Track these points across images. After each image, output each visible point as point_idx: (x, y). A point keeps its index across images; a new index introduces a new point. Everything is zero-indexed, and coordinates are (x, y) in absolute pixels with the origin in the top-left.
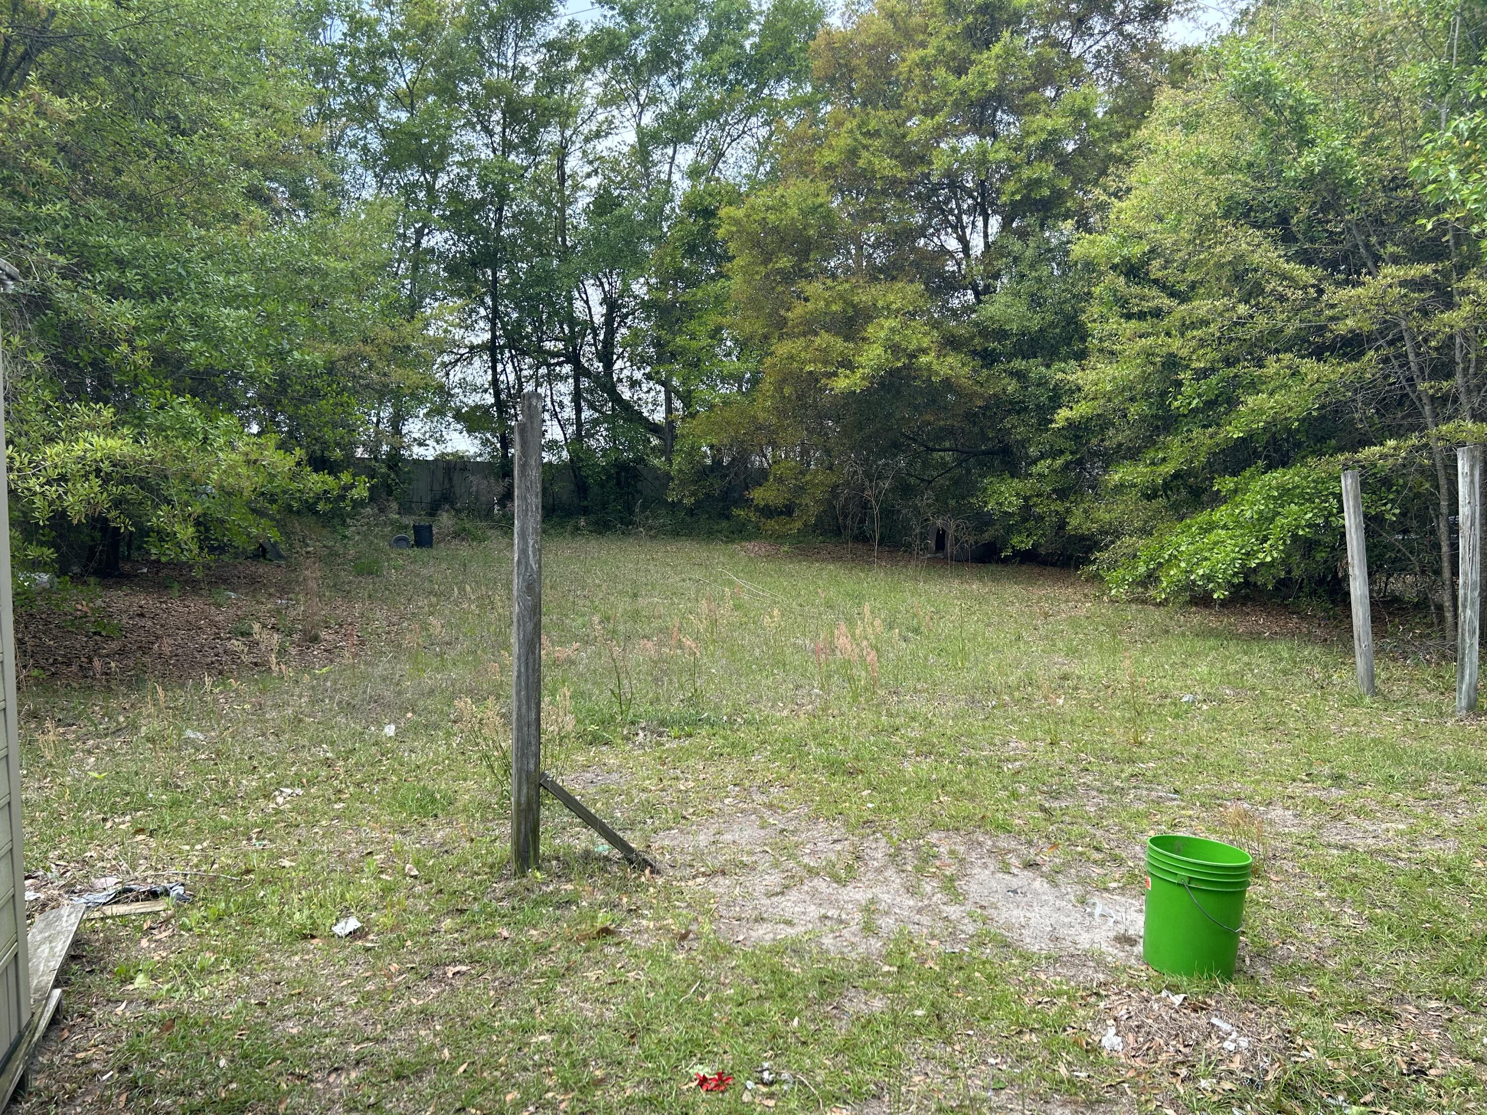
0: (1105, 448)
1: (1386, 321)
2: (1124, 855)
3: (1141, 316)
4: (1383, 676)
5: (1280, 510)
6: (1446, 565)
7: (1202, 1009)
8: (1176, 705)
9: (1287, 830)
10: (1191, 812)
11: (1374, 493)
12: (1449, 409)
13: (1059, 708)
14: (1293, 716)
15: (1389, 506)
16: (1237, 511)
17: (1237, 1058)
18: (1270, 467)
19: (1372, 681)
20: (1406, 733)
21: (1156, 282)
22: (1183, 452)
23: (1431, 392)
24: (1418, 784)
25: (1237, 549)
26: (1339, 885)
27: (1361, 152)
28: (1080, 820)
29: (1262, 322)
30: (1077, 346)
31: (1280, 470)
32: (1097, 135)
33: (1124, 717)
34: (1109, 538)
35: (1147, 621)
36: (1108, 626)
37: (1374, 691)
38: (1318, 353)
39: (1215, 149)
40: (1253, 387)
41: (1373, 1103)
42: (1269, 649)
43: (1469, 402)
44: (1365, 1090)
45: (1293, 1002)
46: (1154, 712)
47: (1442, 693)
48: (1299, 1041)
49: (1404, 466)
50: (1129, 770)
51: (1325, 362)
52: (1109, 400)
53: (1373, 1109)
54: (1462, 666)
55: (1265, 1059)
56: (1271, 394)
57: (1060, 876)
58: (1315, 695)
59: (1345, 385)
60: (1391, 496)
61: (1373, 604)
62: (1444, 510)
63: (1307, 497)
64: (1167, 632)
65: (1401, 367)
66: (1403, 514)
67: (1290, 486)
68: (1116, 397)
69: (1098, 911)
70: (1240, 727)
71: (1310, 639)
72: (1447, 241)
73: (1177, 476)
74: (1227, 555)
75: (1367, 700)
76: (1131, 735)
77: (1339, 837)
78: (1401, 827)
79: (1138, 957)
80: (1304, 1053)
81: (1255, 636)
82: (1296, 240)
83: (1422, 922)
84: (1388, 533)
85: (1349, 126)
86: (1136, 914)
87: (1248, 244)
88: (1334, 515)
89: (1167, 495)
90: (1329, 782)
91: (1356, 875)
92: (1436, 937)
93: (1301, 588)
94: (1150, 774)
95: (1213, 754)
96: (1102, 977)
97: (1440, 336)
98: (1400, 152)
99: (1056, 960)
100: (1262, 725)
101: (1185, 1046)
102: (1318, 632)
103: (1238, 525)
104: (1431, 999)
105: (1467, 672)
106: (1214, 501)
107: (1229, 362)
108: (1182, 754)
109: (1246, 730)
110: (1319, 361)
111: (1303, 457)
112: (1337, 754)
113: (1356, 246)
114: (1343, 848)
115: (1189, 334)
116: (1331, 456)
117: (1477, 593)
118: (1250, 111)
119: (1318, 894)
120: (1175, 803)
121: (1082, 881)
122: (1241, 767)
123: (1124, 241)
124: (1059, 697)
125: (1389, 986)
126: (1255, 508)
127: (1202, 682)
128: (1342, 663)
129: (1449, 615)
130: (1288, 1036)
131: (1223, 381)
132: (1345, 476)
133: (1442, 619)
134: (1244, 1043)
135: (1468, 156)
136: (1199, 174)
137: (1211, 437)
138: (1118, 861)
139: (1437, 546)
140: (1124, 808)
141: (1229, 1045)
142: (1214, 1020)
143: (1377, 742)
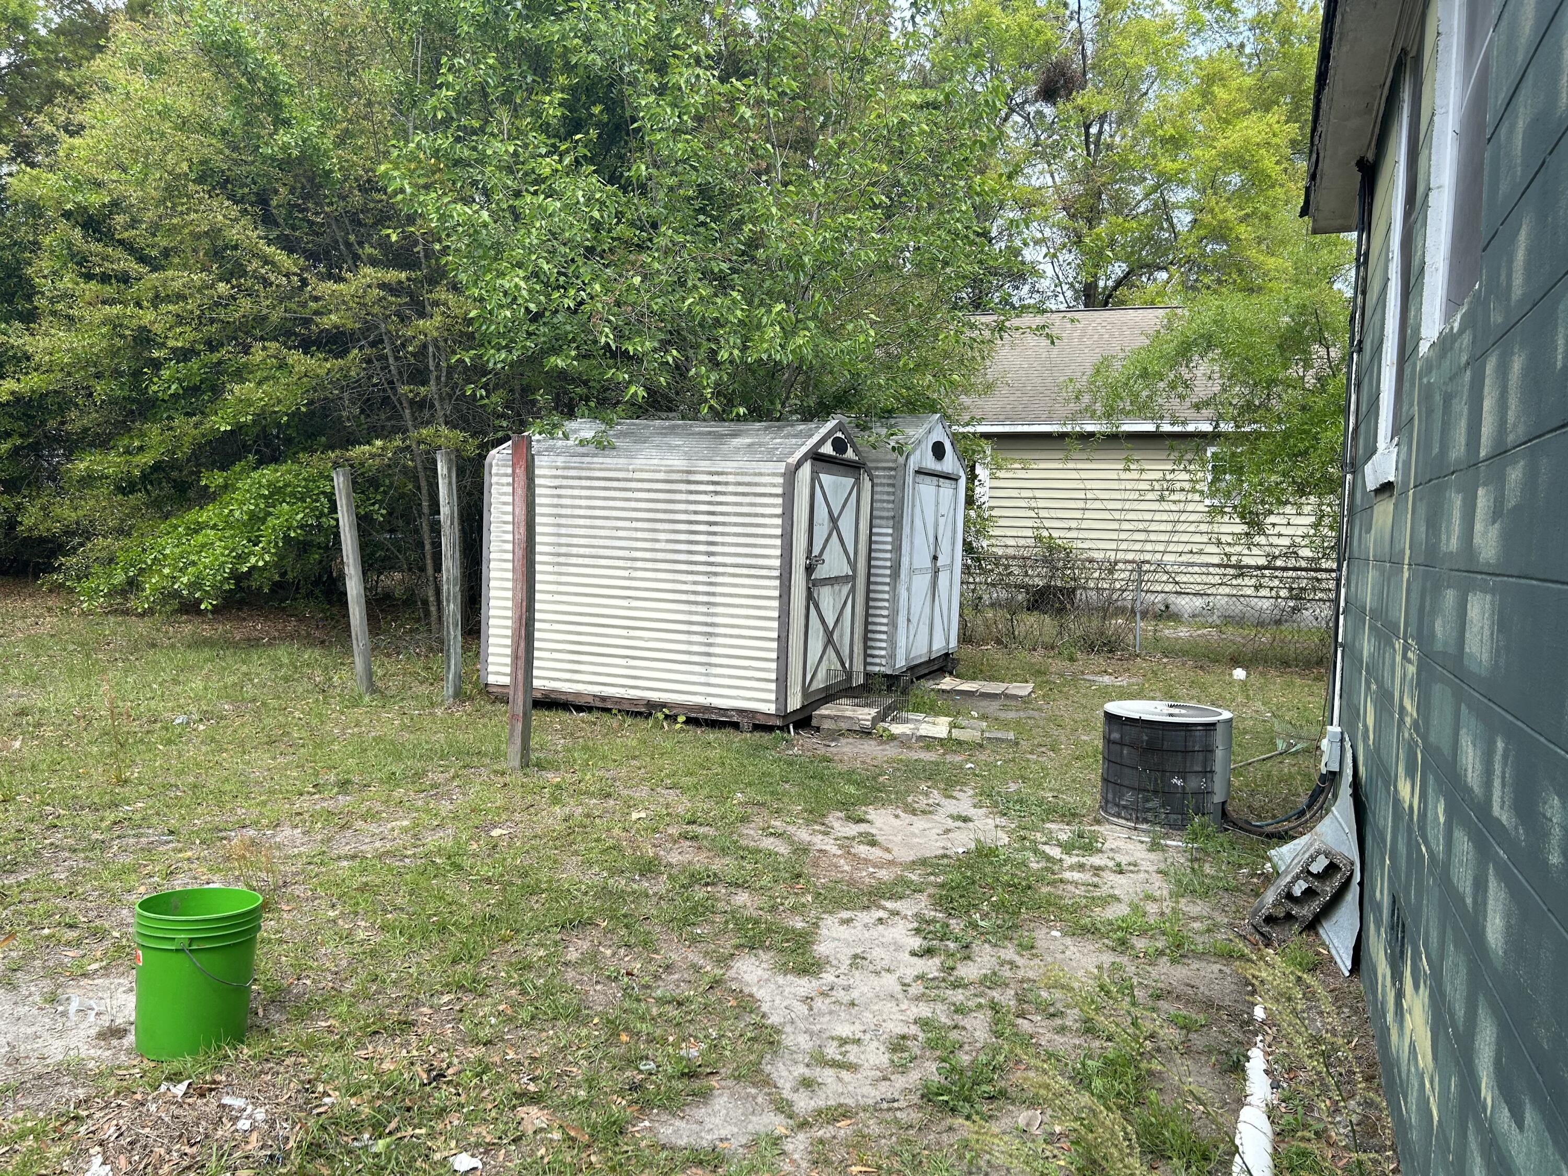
0: (67, 433)
1: (366, 322)
2: (107, 925)
3: (105, 279)
4: (380, 672)
5: (271, 509)
6: (429, 562)
7: (211, 1090)
8: (167, 729)
9: (296, 851)
10: (189, 854)
11: (363, 492)
12: (427, 414)
13: (14, 752)
14: (296, 725)
15: (377, 506)
16: (226, 511)
17: (254, 1136)
18: (261, 462)
19: (371, 679)
20: (404, 727)
21: (121, 242)
22: (163, 441)
23: (411, 395)
24: (419, 775)
25: (227, 552)
26: (351, 899)
27: (337, 146)
28: (46, 894)
29: (246, 305)
30: (22, 306)
31: (272, 466)
32: (40, 55)
33: (102, 752)
34: (77, 540)
35: (130, 635)
36: (82, 645)
37: (372, 689)
38: (306, 346)
39: (185, 105)
40: (239, 375)
41: (398, 1129)
42: (269, 656)
43: (443, 409)
44: (389, 1117)
45: (311, 1044)
46: (141, 740)
47: (432, 684)
48: (321, 1088)
49: (389, 466)
50: (110, 816)
51: (312, 356)
52: (69, 374)
53: (399, 1135)
54: (448, 656)
55: (285, 1125)
56: (260, 383)
57: (19, 974)
58: (317, 700)
59: (331, 383)
60: (379, 497)
61: (368, 602)
62: (426, 510)
63: (299, 496)
64: (154, 645)
65: (382, 369)
66: (390, 514)
67: (281, 484)
68: (78, 371)
69: (74, 1006)
70: (242, 744)
71: (310, 642)
72: (418, 253)
73: (157, 467)
74: (216, 559)
75: (367, 699)
76: (113, 774)
77: (348, 847)
78: (405, 823)
79: (129, 1052)
80: (327, 1100)
81: (252, 643)
82: (277, 225)
83: (430, 916)
84: (377, 532)
85: (323, 115)
86: (124, 996)
87: (224, 216)
88: (326, 516)
89: (147, 491)
90: (336, 790)
91: (366, 884)
92: (443, 929)
93: (298, 589)
94: (138, 816)
95: (212, 780)
96: (81, 1093)
97: (416, 342)
98: (373, 154)
99: (16, 1091)
100: (266, 739)
101: (192, 1146)
102: (317, 634)
103: (228, 525)
104: (442, 994)
105: (453, 662)
106: (202, 497)
107: (212, 345)
108: (177, 786)
109: (248, 747)
110: (305, 353)
111: (294, 454)
112: (342, 759)
113: (337, 242)
114: (354, 857)
115: (163, 308)
116: (322, 453)
117: (458, 588)
118: (221, 71)
119: (331, 914)
120: (171, 845)
121: (51, 973)
122: (245, 789)
123: (78, 186)
124: (15, 738)
125: (404, 992)
126: (245, 508)
127: (198, 699)
128: (342, 664)
129: (433, 609)
130: (308, 1086)
131: (205, 366)
132: (337, 474)
133: (427, 614)
134: (260, 1115)
135: (434, 173)
136: (167, 127)
137: (196, 426)
138: (99, 934)
139: (421, 545)
140: (106, 866)
141: (244, 1124)
142: (226, 1100)
143: (378, 740)
